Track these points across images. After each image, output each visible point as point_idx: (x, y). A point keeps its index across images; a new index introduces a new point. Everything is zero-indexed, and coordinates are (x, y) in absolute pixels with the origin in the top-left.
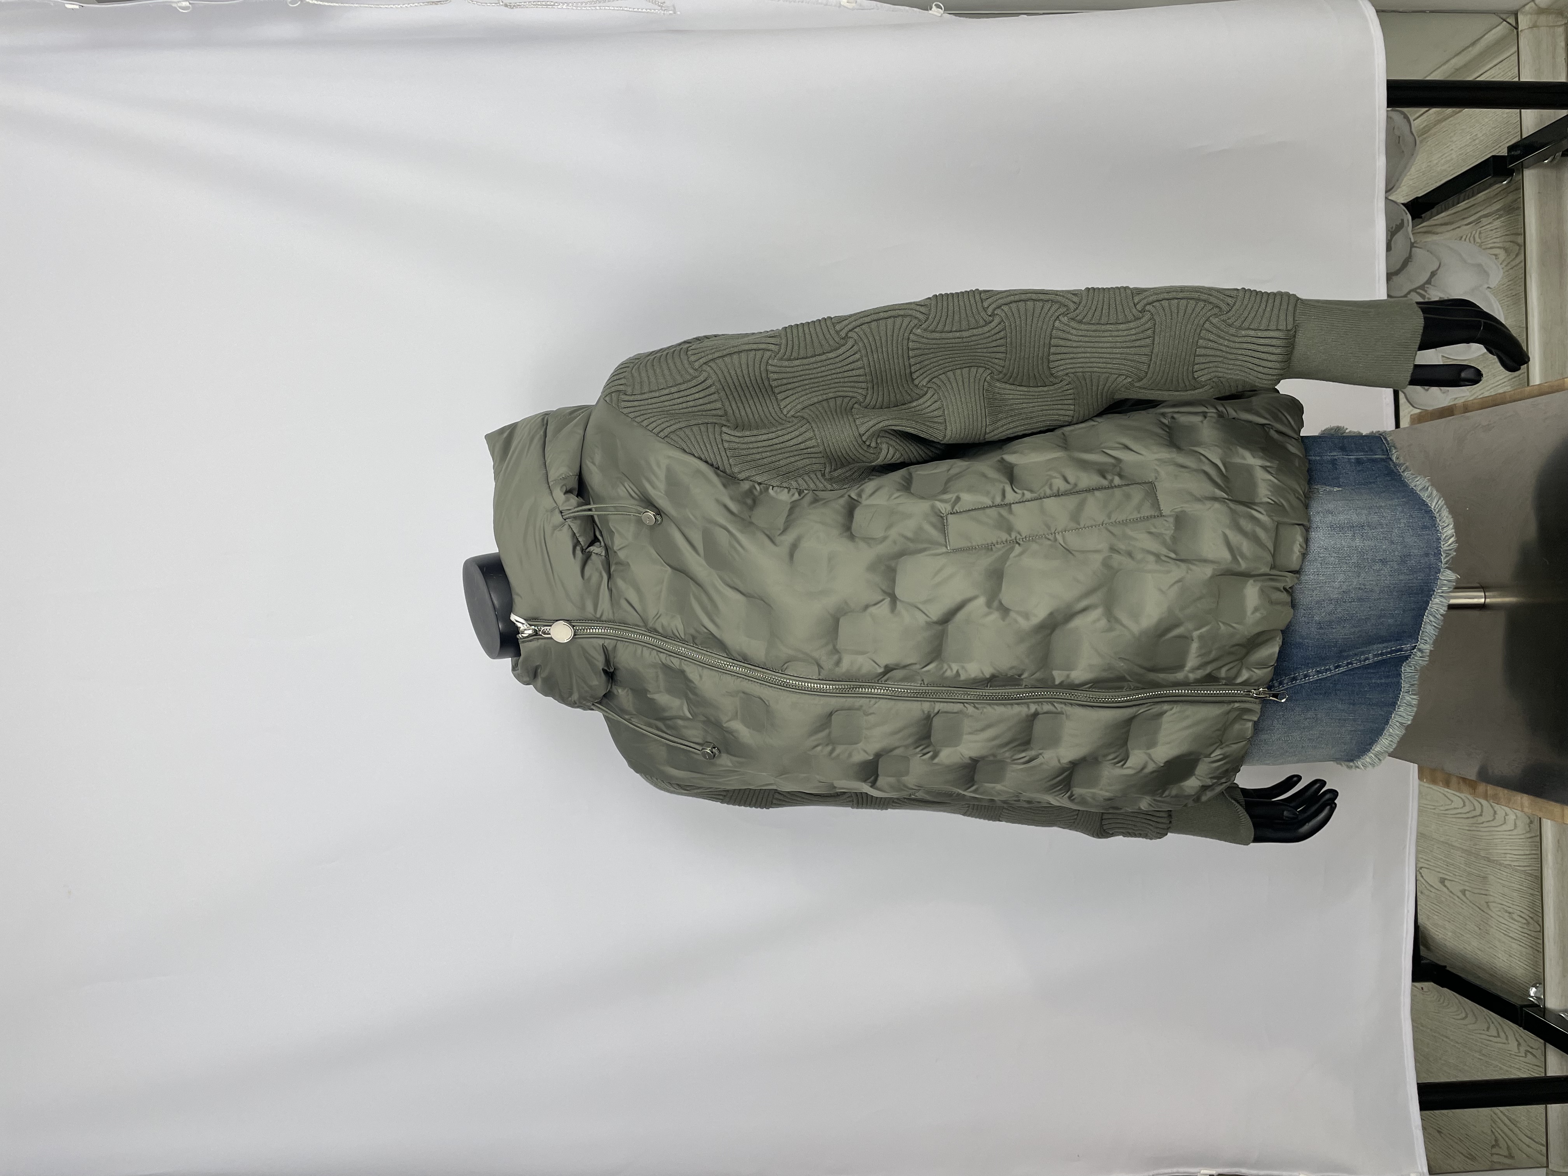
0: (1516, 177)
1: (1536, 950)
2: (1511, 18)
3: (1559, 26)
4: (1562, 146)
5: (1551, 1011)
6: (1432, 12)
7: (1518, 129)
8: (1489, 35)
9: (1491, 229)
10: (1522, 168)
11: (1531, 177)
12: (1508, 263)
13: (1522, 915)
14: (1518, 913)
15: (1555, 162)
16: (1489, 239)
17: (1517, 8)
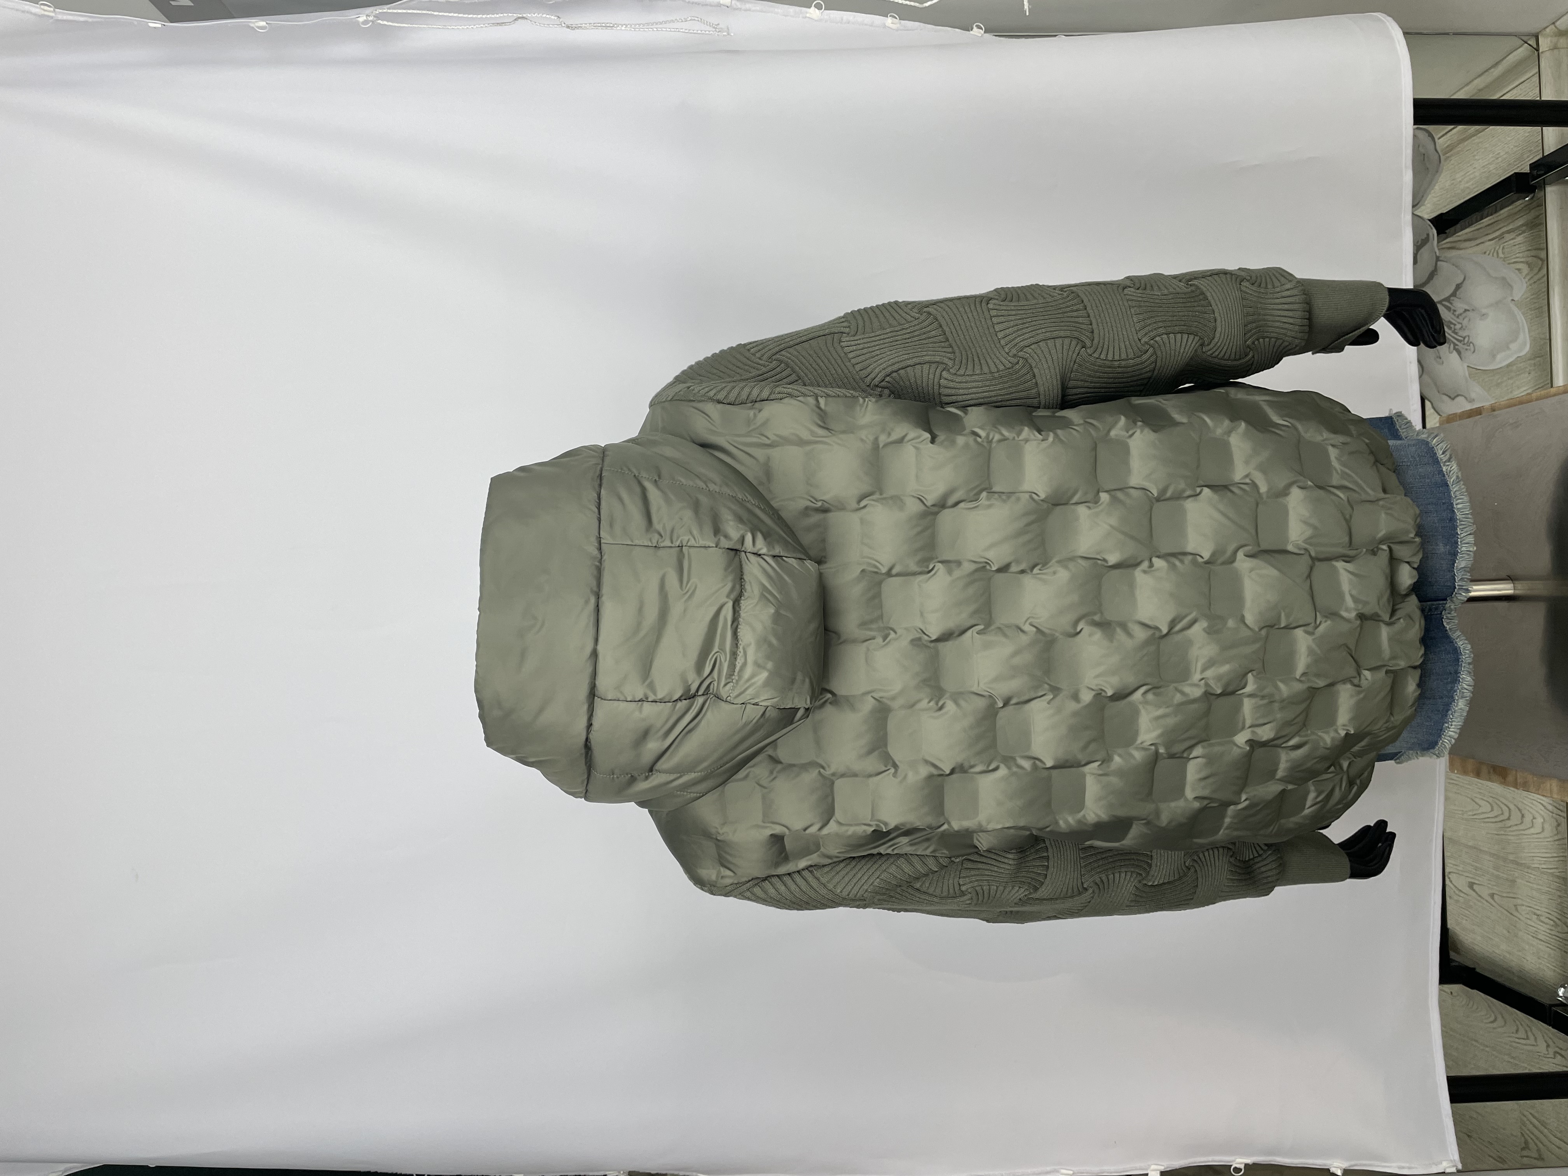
0: (1539, 194)
1: (1563, 951)
2: (1532, 40)
6: (1455, 34)
7: (1539, 147)
8: (1511, 56)
9: (1514, 244)
10: (1544, 184)
11: (1553, 194)
12: (1531, 277)
13: (1550, 917)
14: (1546, 915)
16: (1512, 254)
17: (1537, 31)
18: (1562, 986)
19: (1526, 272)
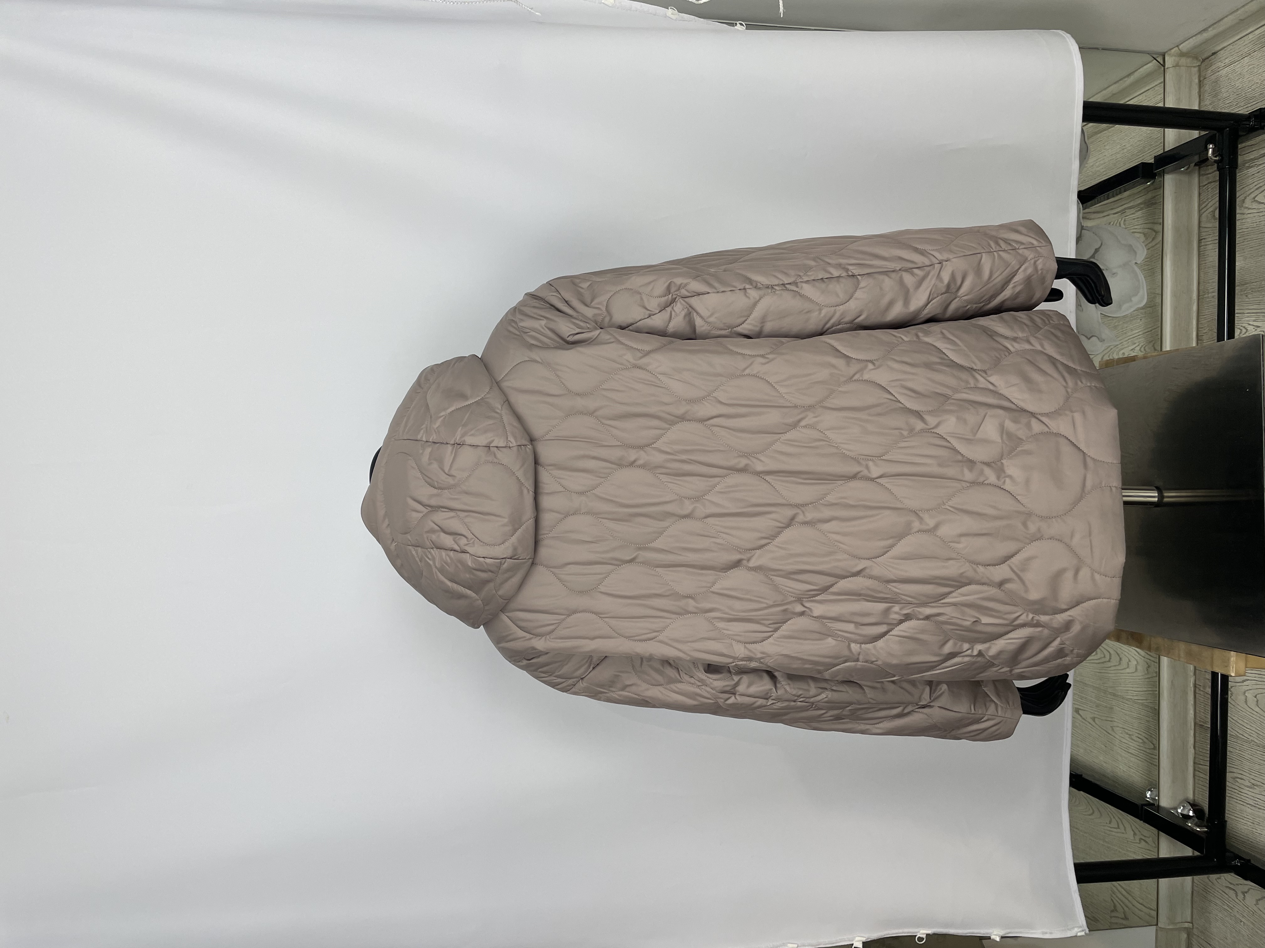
0: (1159, 180)
1: (1151, 764)
2: (1160, 58)
3: (1194, 67)
4: (1196, 159)
5: (1164, 808)
6: (1103, 49)
7: (1159, 143)
8: (1141, 69)
9: (1133, 218)
10: (1163, 173)
11: (1169, 181)
12: (1147, 245)
13: (1139, 736)
14: (1137, 735)
15: (1189, 170)
16: (1132, 226)
17: (1165, 51)
18: (1149, 790)
19: (1142, 241)
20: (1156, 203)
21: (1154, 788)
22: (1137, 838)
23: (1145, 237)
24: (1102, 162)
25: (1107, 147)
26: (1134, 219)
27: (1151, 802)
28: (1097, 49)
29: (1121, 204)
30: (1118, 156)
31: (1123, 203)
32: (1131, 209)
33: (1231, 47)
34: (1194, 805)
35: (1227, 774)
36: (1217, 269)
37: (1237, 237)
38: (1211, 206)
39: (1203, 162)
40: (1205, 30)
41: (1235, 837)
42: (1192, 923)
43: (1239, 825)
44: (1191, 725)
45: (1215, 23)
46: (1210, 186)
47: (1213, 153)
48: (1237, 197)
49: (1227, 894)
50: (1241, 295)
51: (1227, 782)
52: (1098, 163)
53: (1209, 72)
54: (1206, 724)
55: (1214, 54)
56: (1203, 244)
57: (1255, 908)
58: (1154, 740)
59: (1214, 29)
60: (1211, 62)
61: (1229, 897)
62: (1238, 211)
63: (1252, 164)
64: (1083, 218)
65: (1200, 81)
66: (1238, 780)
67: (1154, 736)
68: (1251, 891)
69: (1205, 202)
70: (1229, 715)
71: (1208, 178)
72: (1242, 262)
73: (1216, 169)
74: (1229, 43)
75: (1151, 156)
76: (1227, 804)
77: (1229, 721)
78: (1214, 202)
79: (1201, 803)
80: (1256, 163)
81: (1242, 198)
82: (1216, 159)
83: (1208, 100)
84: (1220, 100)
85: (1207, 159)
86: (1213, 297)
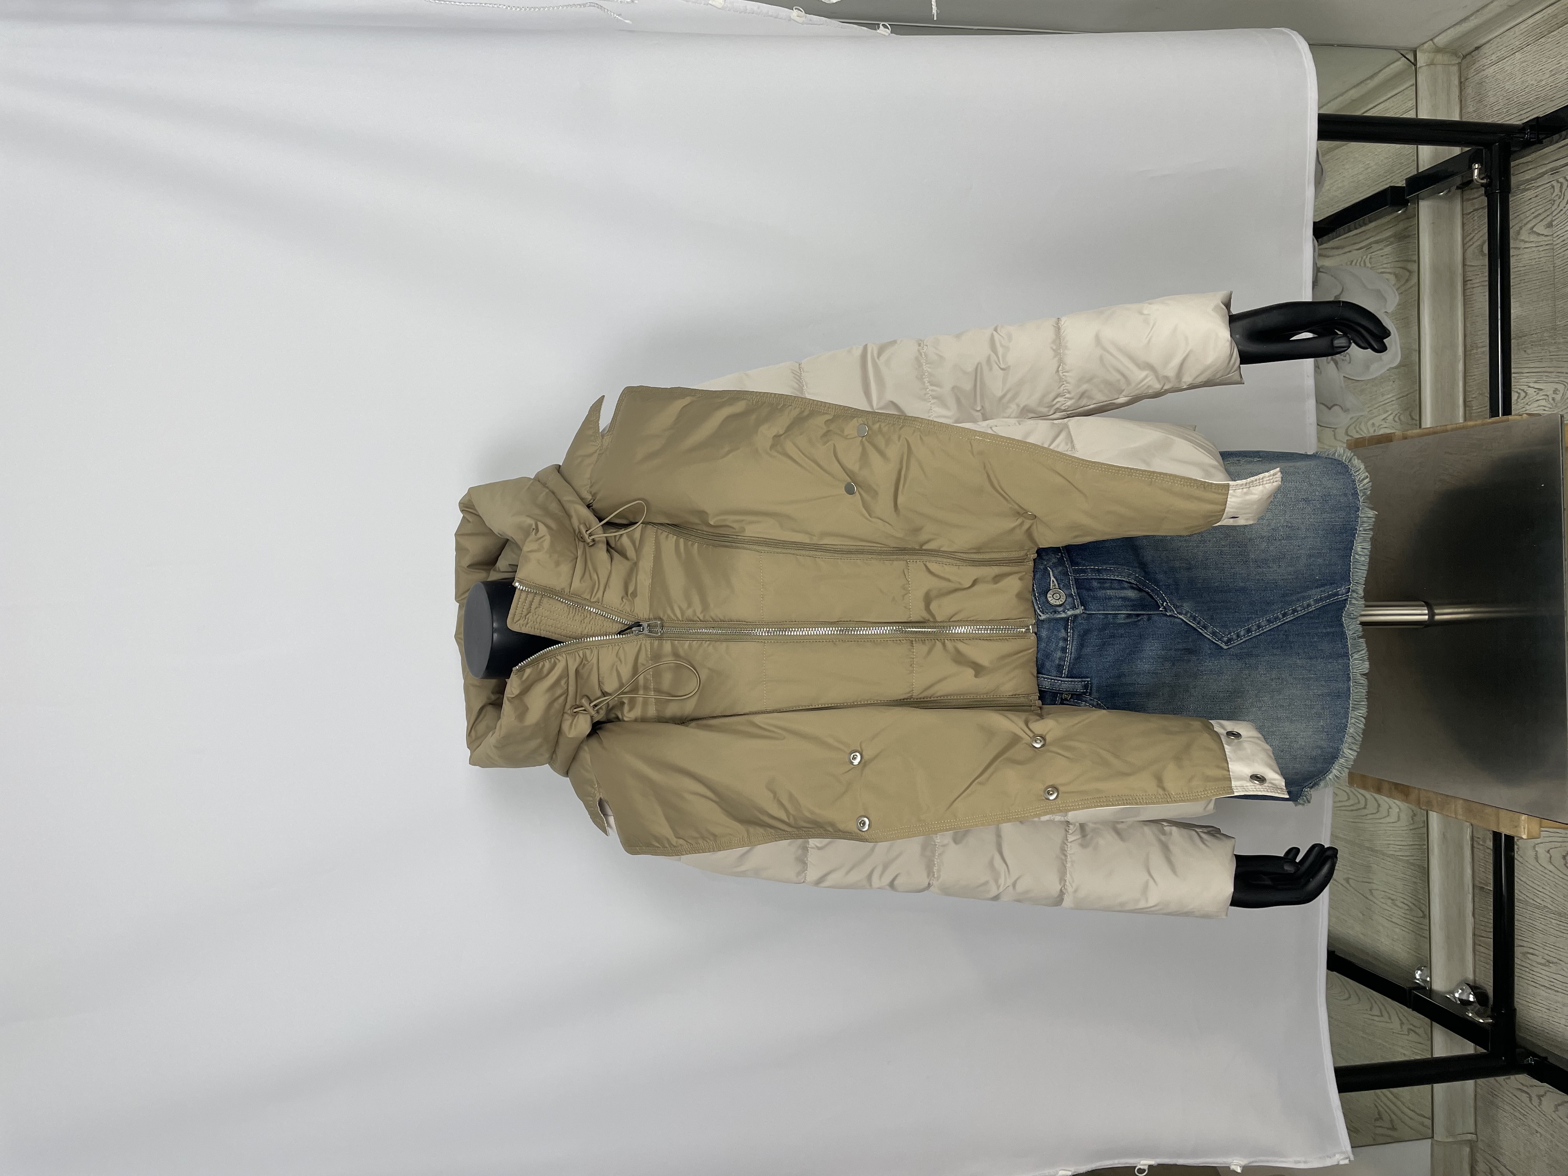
0: (1413, 207)
1: (1419, 935)
2: (1410, 55)
3: (1454, 65)
4: (1458, 180)
5: (1437, 993)
6: (1339, 46)
7: (1411, 161)
8: (1387, 69)
9: (1382, 254)
10: (1418, 199)
11: (1426, 209)
12: (1399, 288)
13: (1405, 901)
14: (1403, 900)
15: (1450, 194)
16: (1379, 264)
17: (1415, 46)
18: (1418, 969)
19: (1393, 282)
20: (1409, 236)
21: (1425, 967)
22: (1405, 1028)
23: (1396, 278)
24: (1340, 185)
25: (1347, 167)
26: (1382, 256)
27: (1422, 984)
28: (1332, 45)
29: (1365, 237)
30: (1361, 177)
31: (1367, 236)
32: (1378, 243)
33: (1498, 39)
34: (1475, 988)
35: (1516, 948)
36: (1487, 318)
37: (1512, 277)
38: (1478, 239)
39: (1467, 184)
40: (1465, 19)
41: (1527, 1026)
42: (1476, 1135)
43: (1531, 1011)
44: (1469, 887)
45: (1478, 11)
46: (1476, 213)
47: (1479, 174)
48: (1511, 226)
49: (1519, 1099)
50: (1519, 349)
51: (1516, 959)
52: (1336, 186)
53: (1472, 71)
54: (1487, 886)
55: (1477, 48)
56: (1469, 286)
57: (1554, 1116)
58: (1424, 906)
59: (1476, 18)
60: (1474, 58)
61: (1522, 1102)
62: (1511, 246)
63: (1528, 186)
64: (1320, 255)
65: (1461, 83)
66: (1529, 956)
67: (1424, 902)
68: (1548, 1094)
69: (1471, 233)
70: (1516, 874)
71: (1473, 204)
72: (1520, 309)
73: (1483, 192)
74: (1496, 34)
75: (1402, 177)
76: (1516, 986)
77: (1515, 882)
78: (1481, 234)
79: (1483, 984)
80: (1532, 185)
81: (1517, 228)
82: (1482, 181)
83: (1471, 106)
84: (1486, 106)
85: (1472, 181)
86: (1483, 352)
